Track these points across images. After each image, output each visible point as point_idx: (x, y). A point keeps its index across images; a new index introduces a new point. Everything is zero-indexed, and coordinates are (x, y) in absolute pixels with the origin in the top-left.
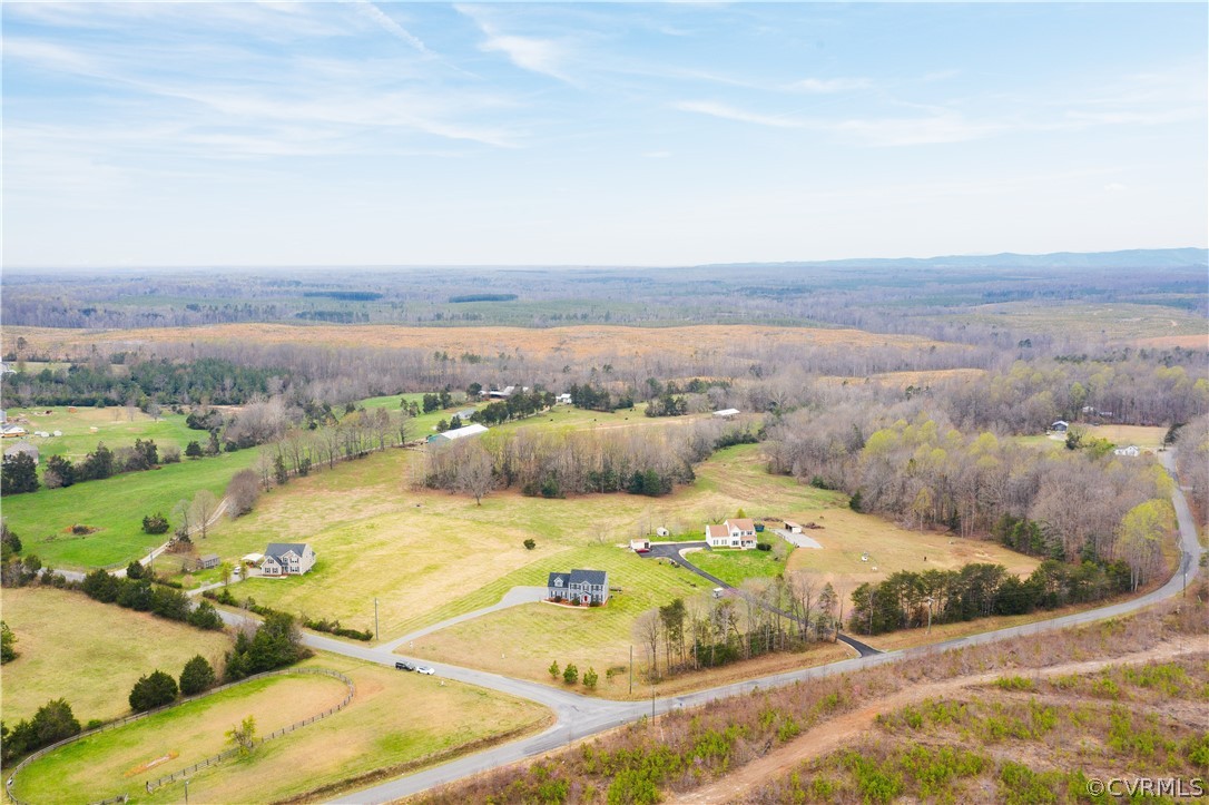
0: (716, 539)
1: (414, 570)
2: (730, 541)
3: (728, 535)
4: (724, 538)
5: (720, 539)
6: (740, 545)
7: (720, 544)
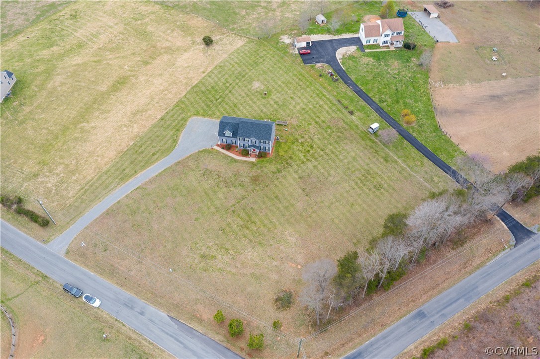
0: (368, 39)
1: (104, 88)
2: (381, 40)
3: (380, 35)
4: (376, 38)
5: (372, 39)
6: (389, 44)
7: (372, 43)
